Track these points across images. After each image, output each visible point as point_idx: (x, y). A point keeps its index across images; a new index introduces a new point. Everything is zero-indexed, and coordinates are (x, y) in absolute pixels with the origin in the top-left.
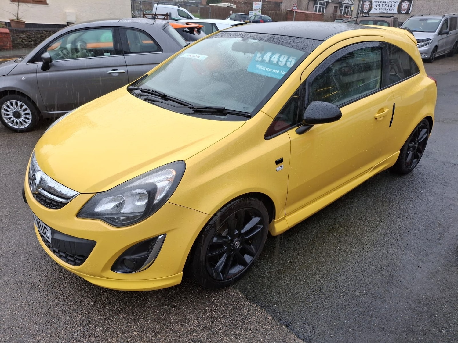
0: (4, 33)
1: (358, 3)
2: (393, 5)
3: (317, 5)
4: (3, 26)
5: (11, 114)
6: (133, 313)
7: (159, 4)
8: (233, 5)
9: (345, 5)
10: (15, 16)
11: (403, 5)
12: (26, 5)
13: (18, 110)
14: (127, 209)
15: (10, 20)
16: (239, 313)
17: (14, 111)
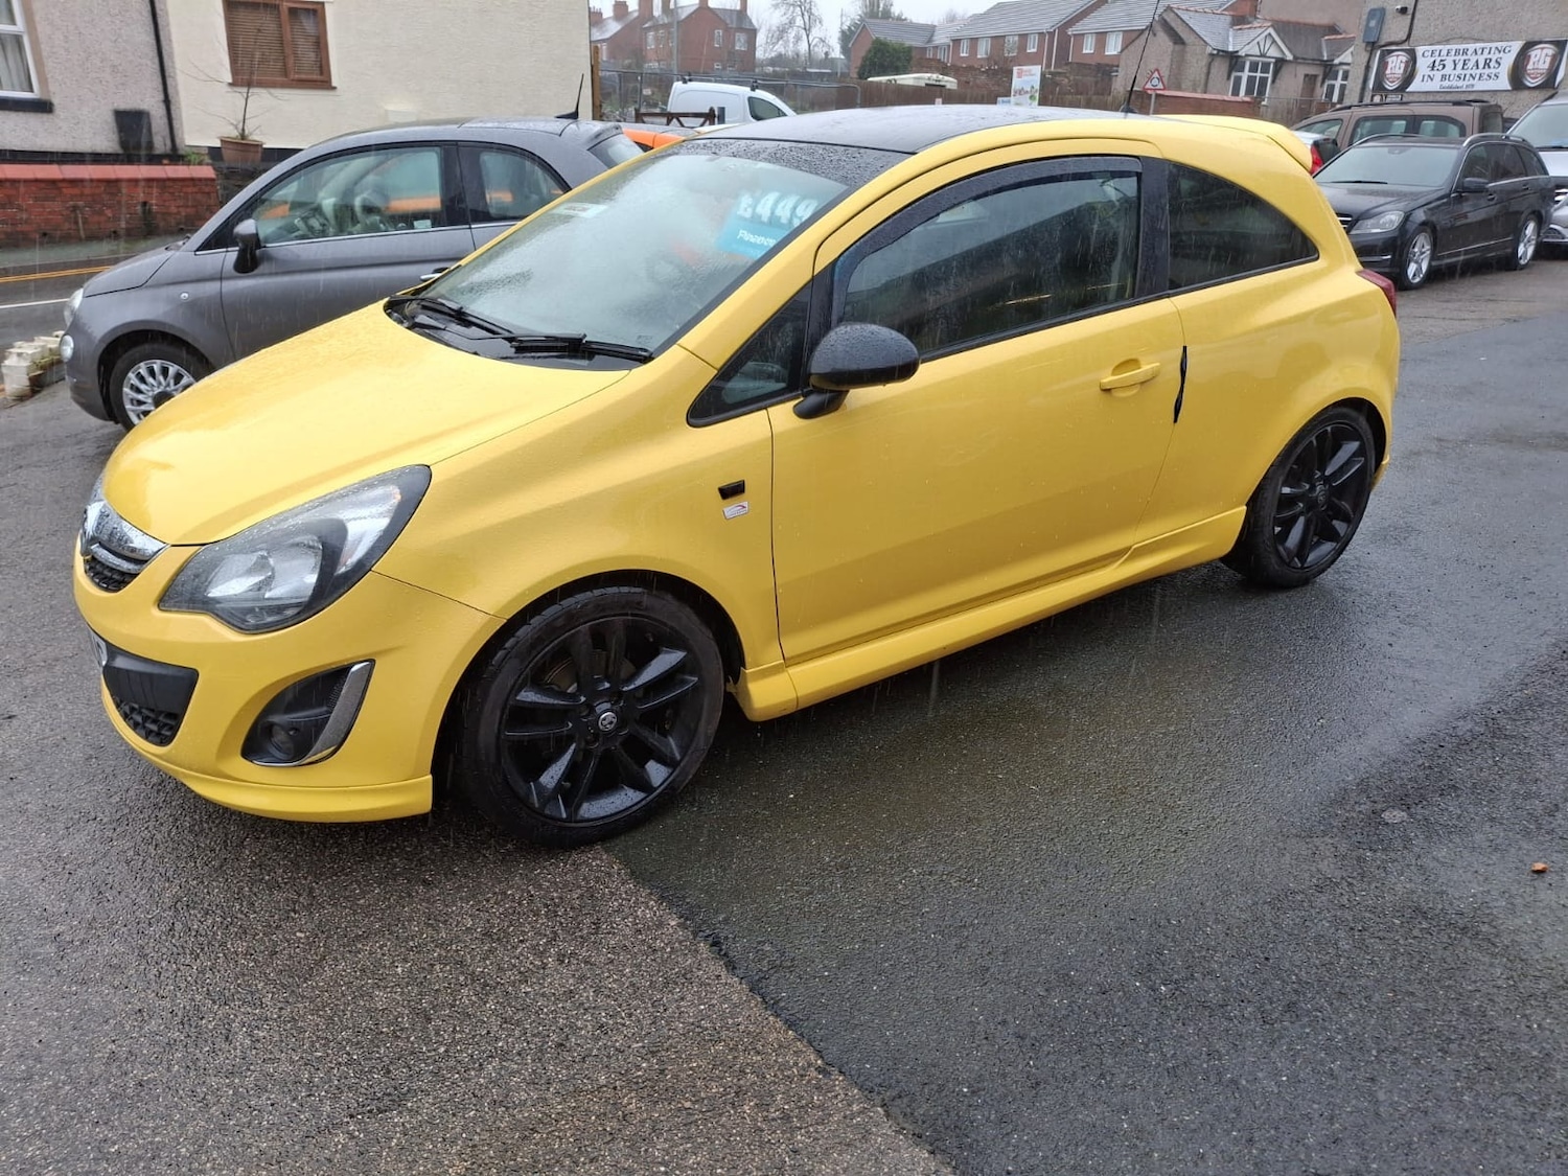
0: (200, 180)
1: (1366, 59)
2: (1493, 60)
3: (1242, 70)
4: (202, 158)
5: (150, 401)
6: (311, 890)
7: (690, 80)
8: (946, 78)
9: (1345, 67)
10: (236, 128)
11: (1532, 60)
12: (270, 93)
13: (168, 389)
14: (279, 591)
15: (222, 141)
16: (594, 907)
17: (157, 391)
